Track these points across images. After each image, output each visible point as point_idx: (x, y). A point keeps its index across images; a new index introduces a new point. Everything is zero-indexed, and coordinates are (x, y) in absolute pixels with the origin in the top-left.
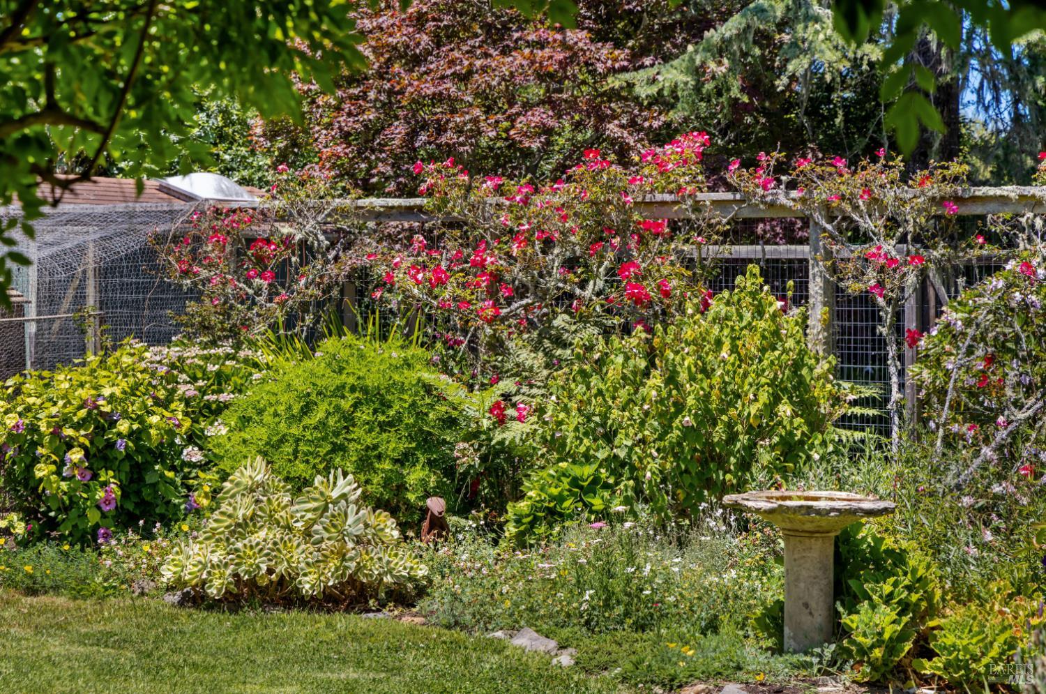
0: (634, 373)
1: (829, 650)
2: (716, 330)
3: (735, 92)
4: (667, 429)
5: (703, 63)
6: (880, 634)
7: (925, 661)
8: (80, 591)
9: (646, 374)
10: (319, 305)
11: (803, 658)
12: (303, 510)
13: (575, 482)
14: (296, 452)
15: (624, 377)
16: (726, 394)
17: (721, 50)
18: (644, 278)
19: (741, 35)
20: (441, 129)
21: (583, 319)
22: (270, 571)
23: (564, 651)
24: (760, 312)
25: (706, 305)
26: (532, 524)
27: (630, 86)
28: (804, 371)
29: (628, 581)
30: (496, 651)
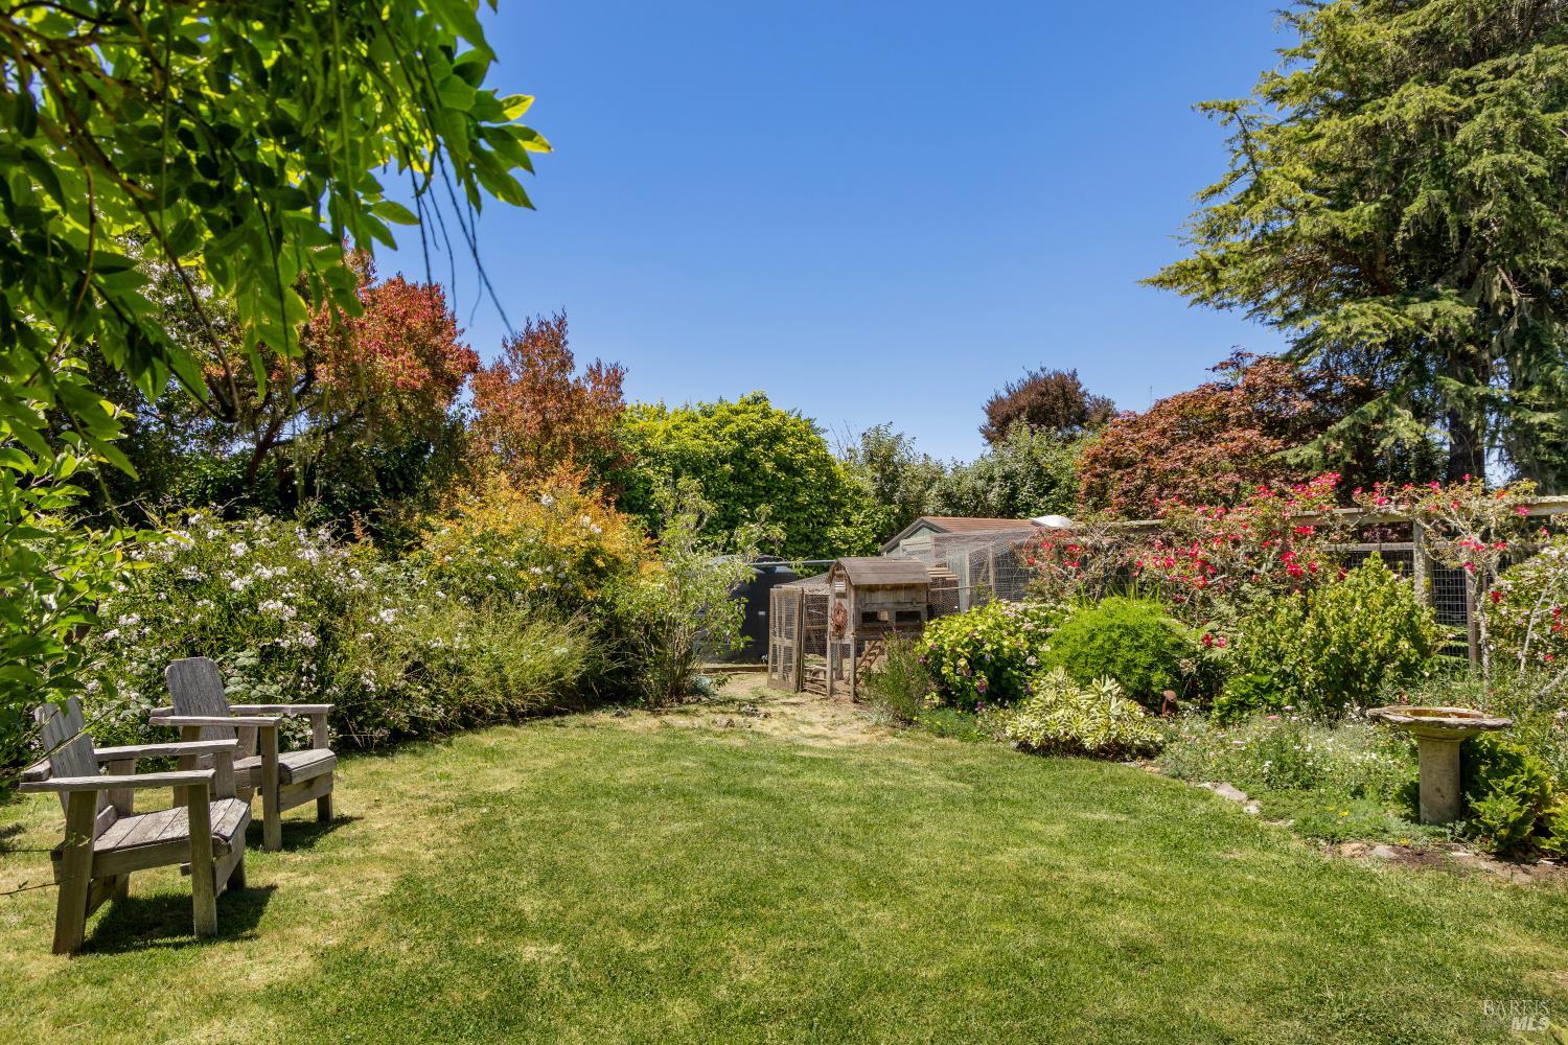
0: (1295, 619)
1: (1460, 826)
2: (1351, 593)
3: (1348, 459)
4: (1319, 654)
5: (1328, 444)
6: (1506, 819)
7: (1543, 839)
8: (965, 736)
9: (1303, 619)
10: (1105, 579)
11: (1439, 830)
12: (1086, 699)
13: (1257, 686)
14: (1086, 663)
15: (1288, 622)
16: (1360, 633)
17: (1339, 436)
18: (1299, 561)
19: (1352, 427)
20: (1176, 487)
21: (1260, 586)
22: (1066, 734)
23: (1252, 802)
24: (1381, 581)
25: (1342, 578)
26: (1230, 711)
27: (1284, 458)
28: (1415, 619)
29: (1296, 755)
30: (1206, 799)
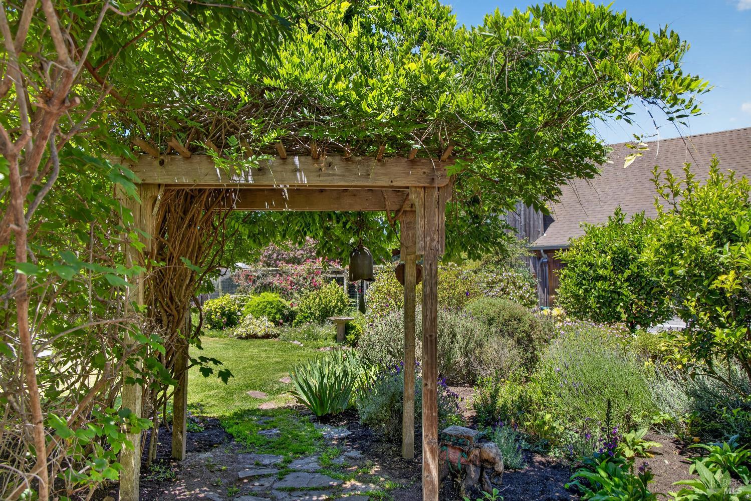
1: (344, 342)
2: (328, 290)
4: (320, 307)
6: (352, 339)
8: (220, 336)
9: (316, 298)
10: (261, 287)
11: (340, 343)
12: (258, 322)
13: (304, 316)
14: (257, 312)
15: (313, 299)
16: (329, 301)
18: (316, 281)
21: (306, 289)
22: (253, 332)
23: (302, 344)
24: (335, 287)
25: (326, 286)
26: (297, 324)
28: (343, 297)
29: (313, 332)
30: (291, 344)
